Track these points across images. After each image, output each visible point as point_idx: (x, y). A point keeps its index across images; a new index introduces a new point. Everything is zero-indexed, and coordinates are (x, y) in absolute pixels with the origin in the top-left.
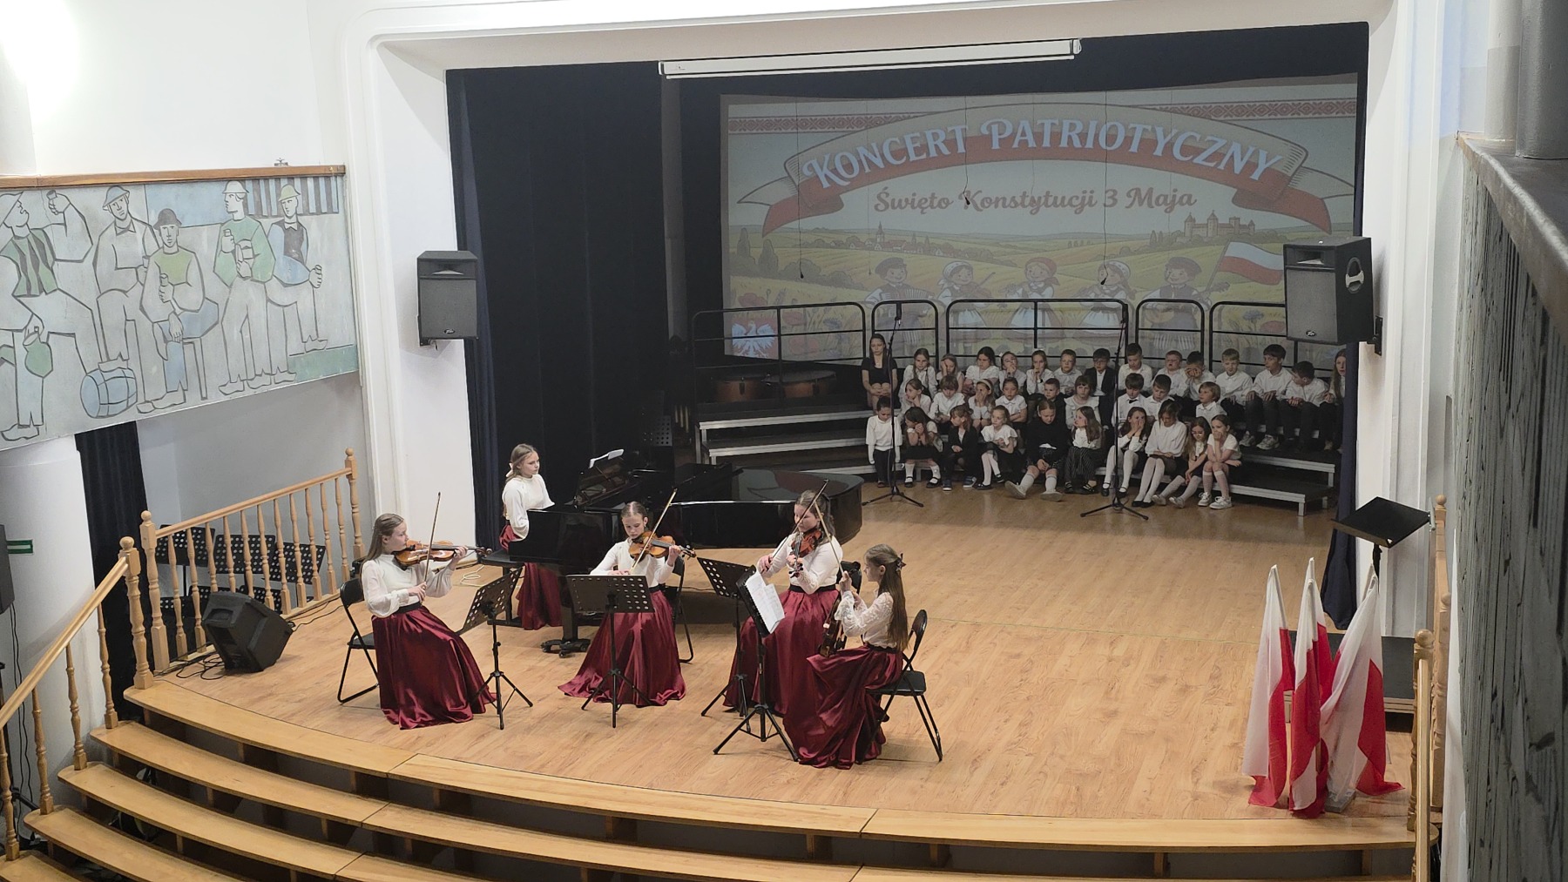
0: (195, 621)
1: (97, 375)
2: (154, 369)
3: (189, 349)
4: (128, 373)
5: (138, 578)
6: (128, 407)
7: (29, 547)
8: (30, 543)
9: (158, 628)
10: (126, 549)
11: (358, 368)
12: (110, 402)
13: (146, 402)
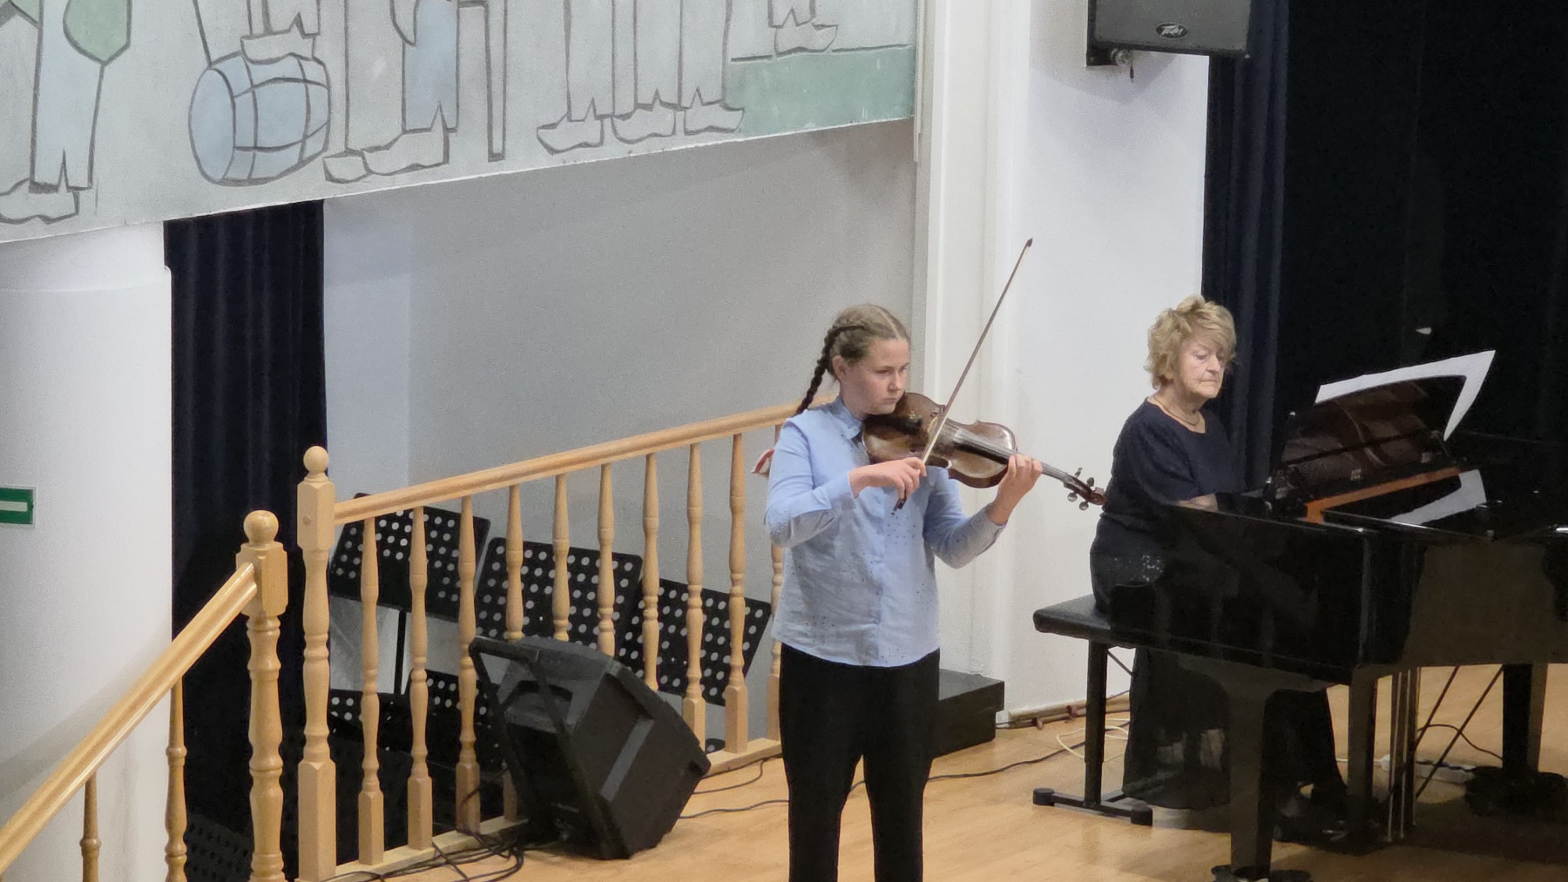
0: (410, 762)
1: (235, 69)
2: (379, 67)
3: (472, 17)
4: (313, 71)
5: (278, 623)
6: (302, 162)
7: (21, 507)
8: (25, 495)
9: (317, 766)
10: (259, 541)
11: (912, 111)
12: (259, 145)
13: (349, 152)
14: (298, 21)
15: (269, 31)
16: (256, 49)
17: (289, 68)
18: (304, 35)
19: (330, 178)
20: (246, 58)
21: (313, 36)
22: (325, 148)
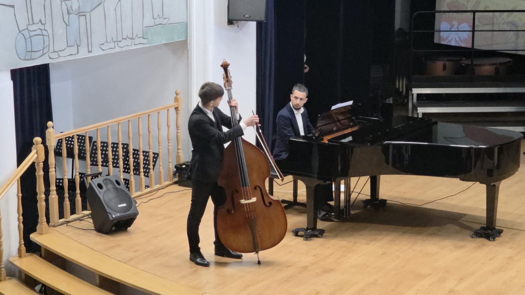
0: (76, 194)
1: (26, 33)
2: (61, 31)
3: (82, 18)
4: (45, 33)
5: (43, 164)
6: (43, 54)
9: (53, 196)
10: (37, 144)
11: (187, 38)
12: (32, 51)
13: (54, 52)
14: (41, 21)
15: (33, 23)
16: (31, 28)
17: (39, 32)
18: (42, 24)
19: (50, 58)
20: (28, 30)
21: (44, 24)
22: (48, 51)
